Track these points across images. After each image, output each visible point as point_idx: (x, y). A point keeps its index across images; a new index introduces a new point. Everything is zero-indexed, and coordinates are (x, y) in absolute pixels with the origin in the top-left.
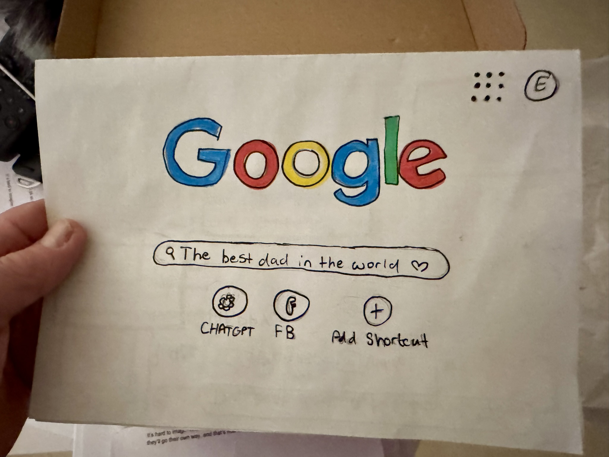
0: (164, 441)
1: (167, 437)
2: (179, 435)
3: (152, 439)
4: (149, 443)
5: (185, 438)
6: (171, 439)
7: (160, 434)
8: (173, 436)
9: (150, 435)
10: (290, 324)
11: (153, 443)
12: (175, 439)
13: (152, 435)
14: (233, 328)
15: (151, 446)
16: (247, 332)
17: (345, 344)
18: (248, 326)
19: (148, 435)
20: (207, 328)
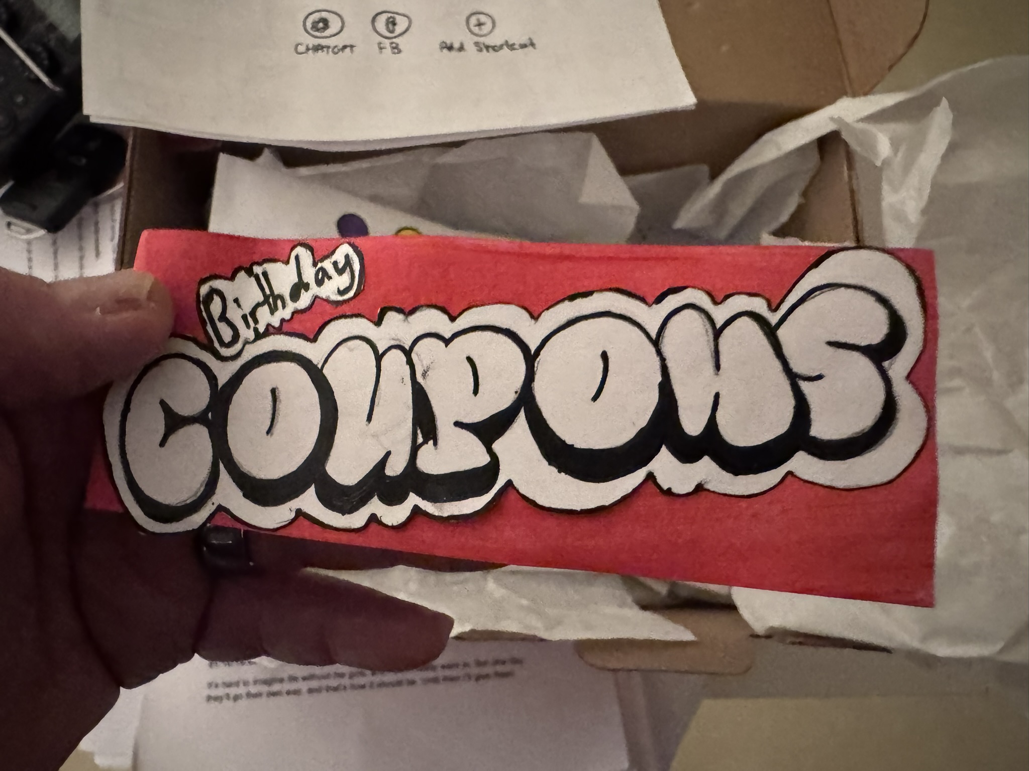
0: (236, 698)
1: (242, 690)
2: (265, 689)
3: (214, 692)
4: (209, 698)
5: (274, 694)
6: (249, 695)
7: (229, 685)
8: (253, 689)
9: (214, 685)
10: (394, 40)
11: (218, 699)
12: (258, 695)
13: (217, 686)
14: (332, 47)
15: (214, 704)
16: (348, 50)
17: (454, 53)
18: (348, 43)
19: (210, 685)
20: (301, 49)
